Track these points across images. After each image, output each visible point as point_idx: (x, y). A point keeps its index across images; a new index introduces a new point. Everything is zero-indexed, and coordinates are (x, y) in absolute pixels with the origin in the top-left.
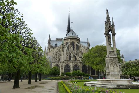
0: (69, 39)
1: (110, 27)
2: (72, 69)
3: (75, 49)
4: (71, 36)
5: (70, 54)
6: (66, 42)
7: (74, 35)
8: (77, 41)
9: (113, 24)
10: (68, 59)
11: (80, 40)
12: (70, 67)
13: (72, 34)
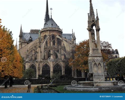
0: (47, 30)
1: (93, 21)
2: (52, 70)
3: (56, 44)
4: (50, 27)
5: (50, 51)
6: (44, 34)
7: (53, 25)
8: (59, 34)
9: (97, 17)
10: (46, 57)
11: (62, 32)
12: (49, 68)
13: (52, 24)
